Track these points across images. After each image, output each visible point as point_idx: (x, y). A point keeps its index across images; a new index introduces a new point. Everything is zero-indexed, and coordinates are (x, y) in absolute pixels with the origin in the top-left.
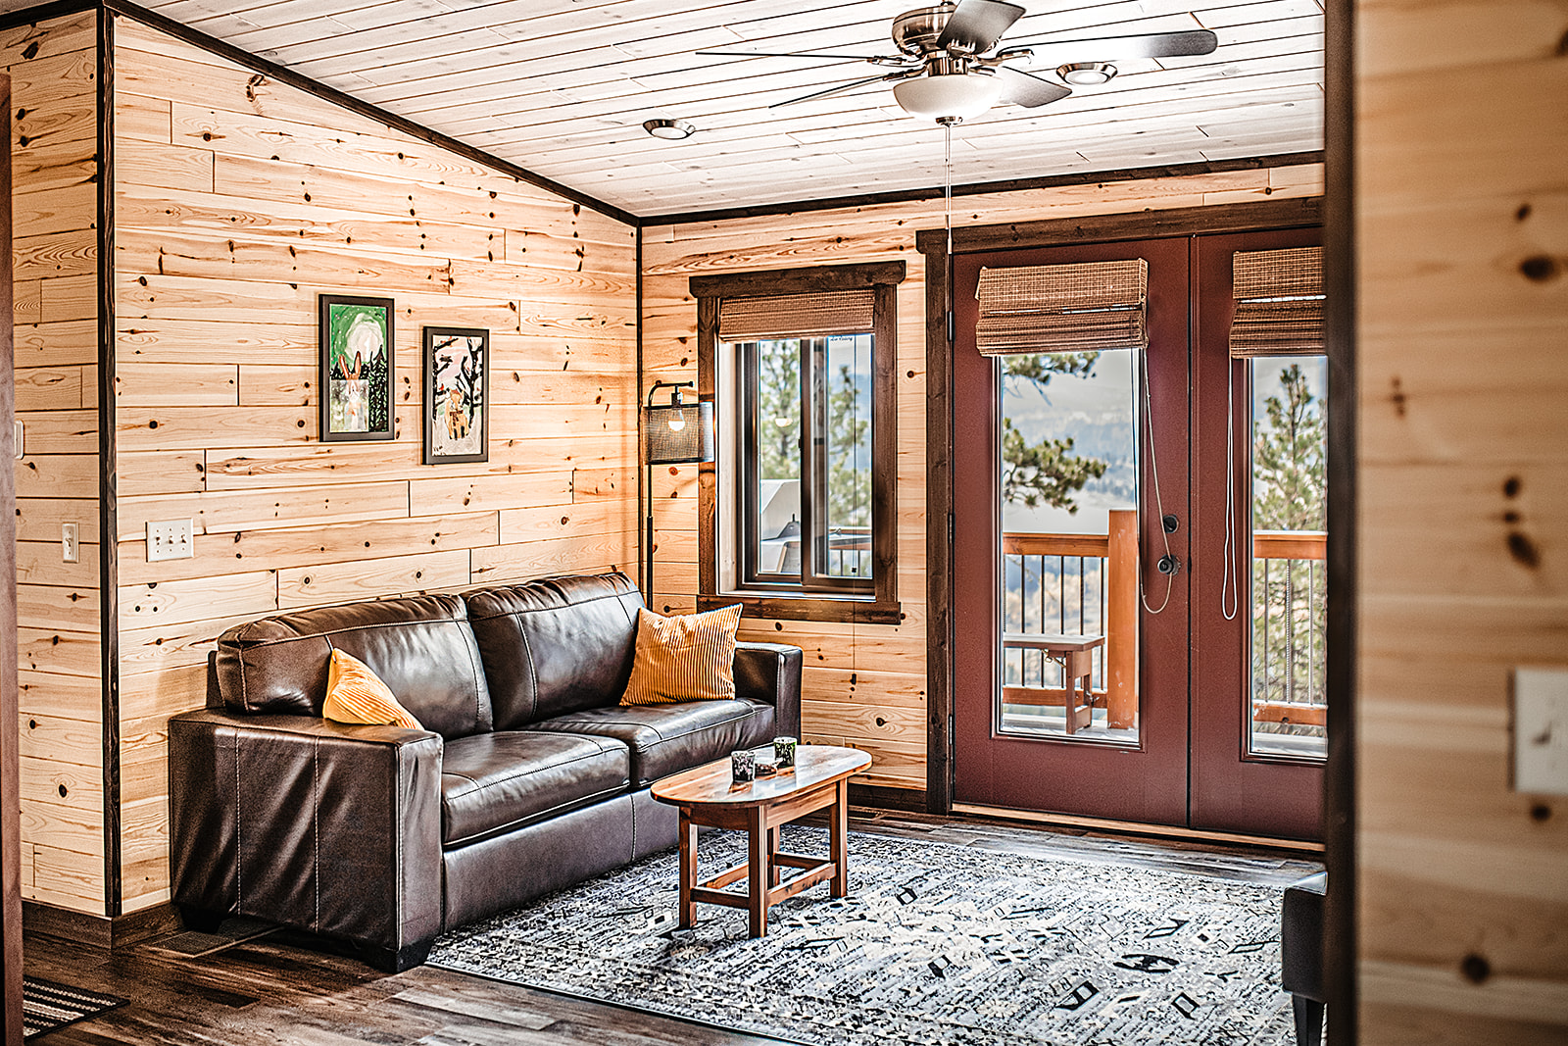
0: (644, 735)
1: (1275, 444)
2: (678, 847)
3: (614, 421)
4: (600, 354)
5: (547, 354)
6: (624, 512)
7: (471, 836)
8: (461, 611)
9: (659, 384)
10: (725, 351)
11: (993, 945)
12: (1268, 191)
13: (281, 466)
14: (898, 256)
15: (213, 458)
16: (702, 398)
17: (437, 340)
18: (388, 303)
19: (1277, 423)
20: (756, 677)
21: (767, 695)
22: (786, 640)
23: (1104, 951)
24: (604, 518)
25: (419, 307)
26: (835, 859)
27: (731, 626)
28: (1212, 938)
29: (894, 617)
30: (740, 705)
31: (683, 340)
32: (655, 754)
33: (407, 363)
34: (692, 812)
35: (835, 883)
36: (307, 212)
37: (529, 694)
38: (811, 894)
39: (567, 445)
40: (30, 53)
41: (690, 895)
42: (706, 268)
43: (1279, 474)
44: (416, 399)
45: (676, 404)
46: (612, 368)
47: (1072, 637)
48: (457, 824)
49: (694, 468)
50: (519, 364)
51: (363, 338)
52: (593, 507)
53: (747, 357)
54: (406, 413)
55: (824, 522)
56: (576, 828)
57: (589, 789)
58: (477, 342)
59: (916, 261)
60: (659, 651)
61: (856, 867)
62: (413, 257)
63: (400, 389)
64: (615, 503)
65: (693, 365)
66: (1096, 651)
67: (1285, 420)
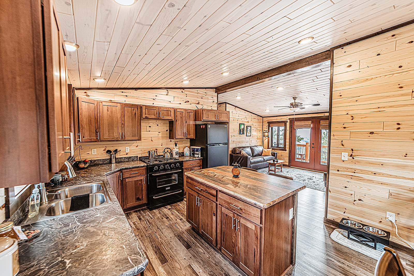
0: (264, 158)
1: (324, 137)
2: (269, 167)
3: (260, 133)
4: (259, 128)
5: (256, 128)
6: (261, 141)
7: (252, 164)
8: (250, 147)
9: (264, 130)
10: (270, 128)
11: (296, 176)
12: (324, 115)
13: (237, 136)
14: (287, 120)
15: (232, 135)
16: (268, 132)
17: (248, 127)
18: (244, 124)
19: (324, 135)
20: (273, 155)
21: (274, 156)
22: (276, 152)
23: (306, 178)
24: (260, 141)
25: (246, 124)
26: (281, 169)
27: (271, 150)
28: (317, 178)
29: (286, 150)
30: (272, 156)
31: (267, 127)
32: (265, 160)
33: (245, 128)
34: (270, 164)
35: (281, 171)
36: (239, 117)
37: (254, 154)
38: (279, 171)
39: (257, 135)
40: (220, 106)
41: (269, 170)
42: (269, 121)
43: (325, 140)
44: (246, 131)
45: (266, 132)
46: (260, 129)
47: (302, 153)
48: (251, 163)
49: (267, 137)
50: (253, 129)
51: (242, 127)
52: (259, 140)
53: (272, 128)
54: (245, 132)
55: (279, 142)
56: (259, 164)
57: (261, 162)
58: (250, 127)
59: (289, 121)
60: (265, 152)
61: (283, 170)
62: (246, 120)
63: (245, 130)
64: (260, 140)
65: (268, 129)
66: (304, 155)
67: (325, 134)
